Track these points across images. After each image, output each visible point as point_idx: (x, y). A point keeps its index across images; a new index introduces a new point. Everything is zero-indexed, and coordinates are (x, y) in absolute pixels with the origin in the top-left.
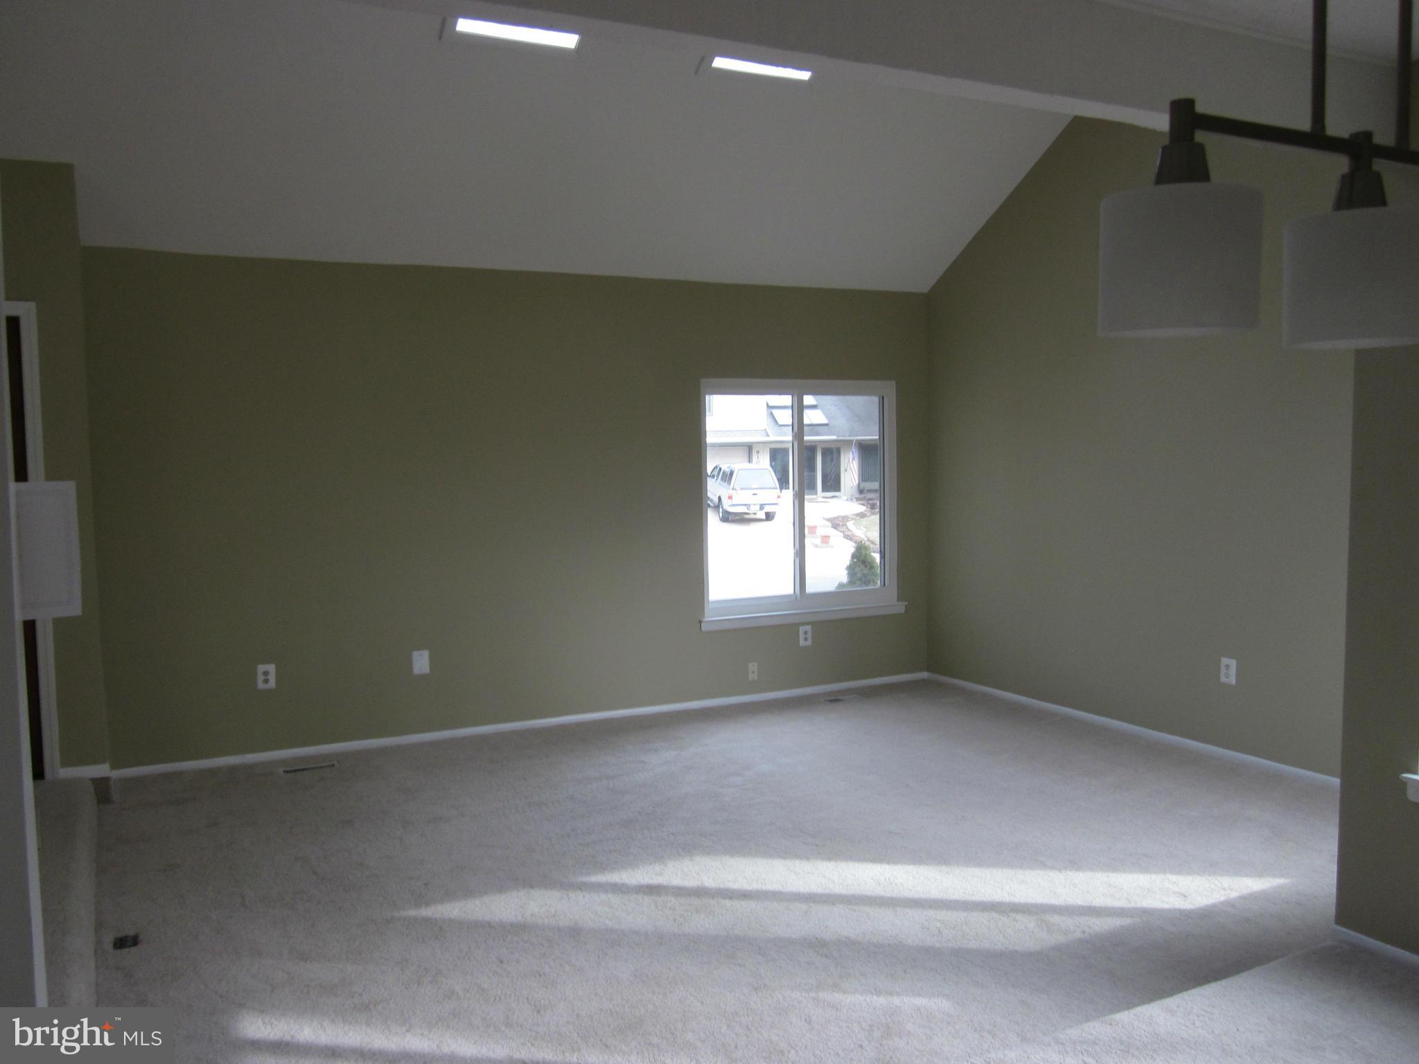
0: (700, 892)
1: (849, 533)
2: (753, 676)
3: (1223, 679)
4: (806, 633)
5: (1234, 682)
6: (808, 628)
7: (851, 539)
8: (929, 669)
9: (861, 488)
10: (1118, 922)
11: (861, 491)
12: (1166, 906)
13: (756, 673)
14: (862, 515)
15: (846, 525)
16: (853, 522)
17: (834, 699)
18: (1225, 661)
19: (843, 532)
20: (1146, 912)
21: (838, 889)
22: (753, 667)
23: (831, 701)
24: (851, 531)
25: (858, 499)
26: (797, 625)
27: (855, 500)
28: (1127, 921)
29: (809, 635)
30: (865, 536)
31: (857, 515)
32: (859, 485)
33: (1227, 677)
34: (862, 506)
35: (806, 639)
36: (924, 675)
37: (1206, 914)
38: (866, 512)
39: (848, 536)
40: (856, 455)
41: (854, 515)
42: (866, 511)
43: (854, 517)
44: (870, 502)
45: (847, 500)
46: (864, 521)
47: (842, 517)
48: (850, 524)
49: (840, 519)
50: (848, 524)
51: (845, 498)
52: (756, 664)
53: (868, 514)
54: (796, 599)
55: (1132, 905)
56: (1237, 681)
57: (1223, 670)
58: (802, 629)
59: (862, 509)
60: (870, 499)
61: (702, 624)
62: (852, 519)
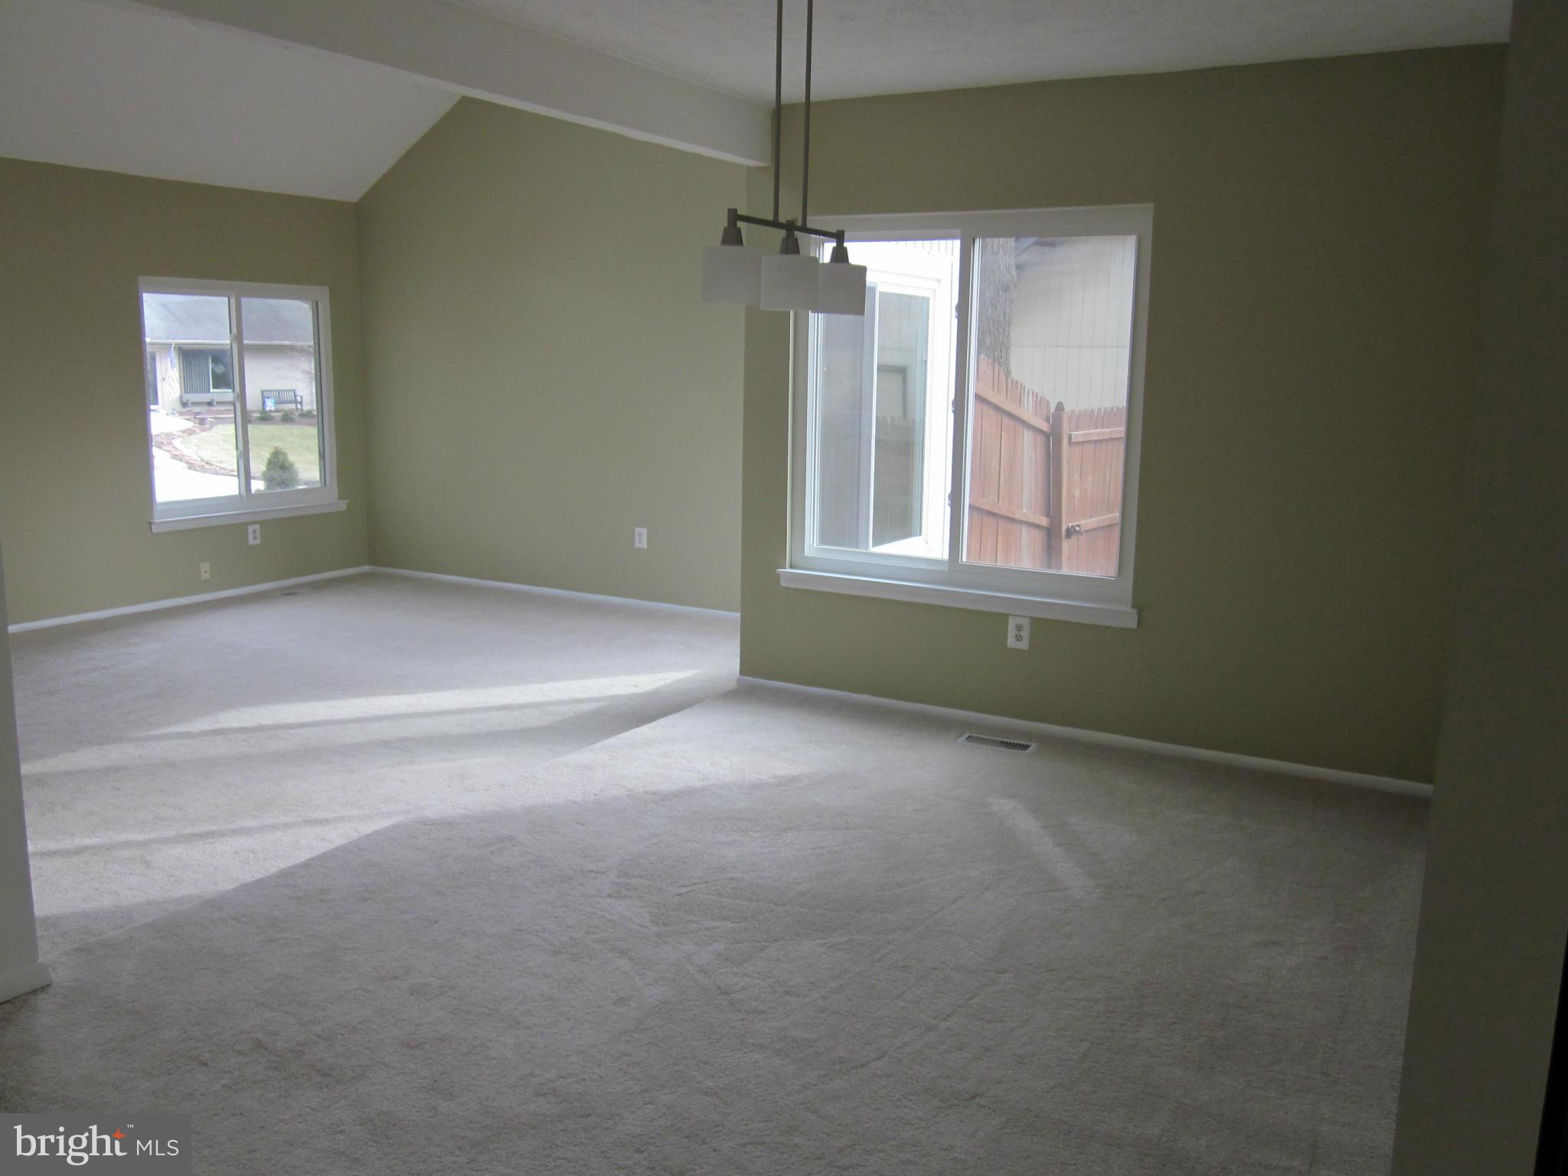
0: (261, 728)
1: (177, 453)
2: (205, 576)
3: (637, 545)
4: (254, 532)
5: (646, 547)
6: (257, 527)
7: (181, 460)
8: (370, 563)
9: (184, 401)
10: (596, 705)
11: (184, 404)
12: (624, 693)
13: (208, 572)
14: (190, 432)
15: (172, 444)
16: (180, 439)
17: (289, 593)
18: (638, 530)
19: (170, 451)
20: (612, 697)
21: (378, 713)
22: (205, 566)
23: (287, 595)
24: (179, 450)
25: (181, 414)
26: (246, 525)
27: (178, 414)
28: (603, 703)
29: (258, 533)
30: (197, 455)
31: (184, 432)
32: (181, 397)
33: (640, 543)
34: (188, 421)
35: (255, 538)
36: (366, 568)
37: (652, 694)
38: (194, 429)
39: (177, 456)
40: (176, 361)
41: (180, 431)
42: (194, 427)
43: (181, 434)
44: (198, 417)
45: (168, 414)
46: (194, 439)
47: (166, 434)
48: (177, 442)
49: (164, 436)
50: (174, 441)
51: (165, 412)
52: (207, 564)
53: (198, 430)
54: (242, 499)
55: (602, 695)
56: (648, 547)
57: (637, 538)
58: (251, 528)
59: (189, 425)
60: (199, 413)
61: (153, 526)
62: (179, 436)
